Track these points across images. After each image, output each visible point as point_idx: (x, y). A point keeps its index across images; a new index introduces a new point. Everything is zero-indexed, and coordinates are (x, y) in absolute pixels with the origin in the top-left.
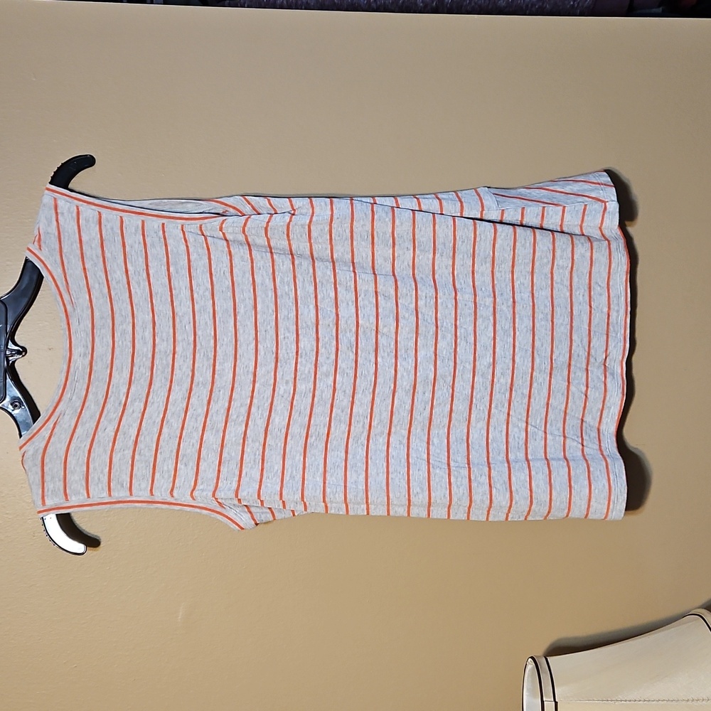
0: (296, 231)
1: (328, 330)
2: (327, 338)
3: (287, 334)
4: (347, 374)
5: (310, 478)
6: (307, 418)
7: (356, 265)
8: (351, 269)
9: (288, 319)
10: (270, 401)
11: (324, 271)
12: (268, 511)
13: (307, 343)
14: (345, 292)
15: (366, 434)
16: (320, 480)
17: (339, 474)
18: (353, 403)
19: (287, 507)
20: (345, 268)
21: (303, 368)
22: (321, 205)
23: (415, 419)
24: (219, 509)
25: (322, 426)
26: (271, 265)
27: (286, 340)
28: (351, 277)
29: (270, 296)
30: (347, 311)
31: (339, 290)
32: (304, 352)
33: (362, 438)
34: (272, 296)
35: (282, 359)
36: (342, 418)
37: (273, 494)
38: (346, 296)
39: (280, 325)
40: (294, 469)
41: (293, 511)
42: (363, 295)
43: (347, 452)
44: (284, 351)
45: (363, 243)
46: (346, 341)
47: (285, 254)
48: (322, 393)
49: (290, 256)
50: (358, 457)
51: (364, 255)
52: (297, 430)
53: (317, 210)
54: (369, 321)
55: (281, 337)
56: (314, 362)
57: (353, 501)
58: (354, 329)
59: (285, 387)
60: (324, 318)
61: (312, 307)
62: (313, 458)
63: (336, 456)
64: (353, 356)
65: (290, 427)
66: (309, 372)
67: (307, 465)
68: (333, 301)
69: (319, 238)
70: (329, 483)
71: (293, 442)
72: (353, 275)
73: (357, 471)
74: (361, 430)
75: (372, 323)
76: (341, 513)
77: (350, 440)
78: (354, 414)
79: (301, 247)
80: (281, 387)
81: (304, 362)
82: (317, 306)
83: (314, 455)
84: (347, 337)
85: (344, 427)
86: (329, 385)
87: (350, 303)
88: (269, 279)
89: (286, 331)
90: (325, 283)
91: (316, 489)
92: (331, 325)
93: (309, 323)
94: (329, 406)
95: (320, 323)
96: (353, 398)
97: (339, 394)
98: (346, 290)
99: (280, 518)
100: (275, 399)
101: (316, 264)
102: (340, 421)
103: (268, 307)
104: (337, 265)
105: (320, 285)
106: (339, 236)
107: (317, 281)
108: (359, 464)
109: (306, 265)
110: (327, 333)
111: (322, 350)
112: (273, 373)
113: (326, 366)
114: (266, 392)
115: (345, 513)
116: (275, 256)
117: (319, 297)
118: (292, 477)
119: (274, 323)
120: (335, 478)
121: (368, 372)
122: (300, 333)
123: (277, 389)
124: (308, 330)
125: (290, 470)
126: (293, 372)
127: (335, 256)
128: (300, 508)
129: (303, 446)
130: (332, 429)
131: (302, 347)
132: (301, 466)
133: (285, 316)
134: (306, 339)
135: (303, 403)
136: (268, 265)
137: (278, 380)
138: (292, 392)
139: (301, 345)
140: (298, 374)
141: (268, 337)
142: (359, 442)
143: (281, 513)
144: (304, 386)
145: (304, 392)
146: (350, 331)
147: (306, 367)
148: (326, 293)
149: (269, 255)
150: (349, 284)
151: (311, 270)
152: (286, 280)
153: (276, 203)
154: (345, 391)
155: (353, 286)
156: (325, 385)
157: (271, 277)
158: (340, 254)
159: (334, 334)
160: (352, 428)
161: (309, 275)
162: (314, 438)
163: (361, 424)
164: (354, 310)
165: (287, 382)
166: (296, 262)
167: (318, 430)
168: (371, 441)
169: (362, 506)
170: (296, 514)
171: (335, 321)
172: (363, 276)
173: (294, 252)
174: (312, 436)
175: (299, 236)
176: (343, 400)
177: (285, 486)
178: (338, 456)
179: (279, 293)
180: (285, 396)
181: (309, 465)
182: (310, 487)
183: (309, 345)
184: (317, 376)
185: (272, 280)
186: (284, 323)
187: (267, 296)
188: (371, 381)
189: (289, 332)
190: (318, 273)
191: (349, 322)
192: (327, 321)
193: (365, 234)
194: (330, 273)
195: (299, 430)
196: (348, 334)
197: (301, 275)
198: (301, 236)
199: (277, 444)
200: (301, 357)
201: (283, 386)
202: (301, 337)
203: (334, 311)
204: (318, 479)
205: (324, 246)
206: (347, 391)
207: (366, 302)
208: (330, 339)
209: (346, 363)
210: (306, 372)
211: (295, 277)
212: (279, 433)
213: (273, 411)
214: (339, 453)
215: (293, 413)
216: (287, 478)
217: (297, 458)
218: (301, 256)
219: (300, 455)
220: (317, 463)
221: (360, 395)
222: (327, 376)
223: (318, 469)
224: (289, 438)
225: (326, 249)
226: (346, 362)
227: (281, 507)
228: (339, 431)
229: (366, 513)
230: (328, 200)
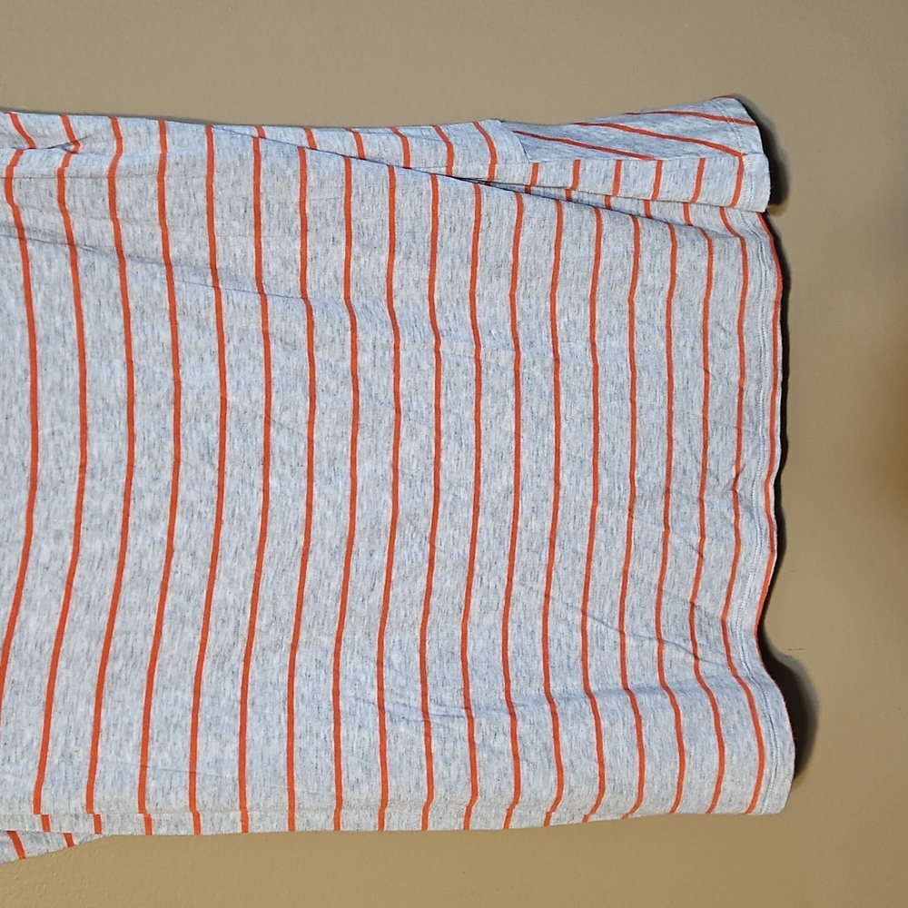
0: (80, 190)
1: (156, 416)
2: (153, 435)
3: (59, 426)
4: (200, 513)
5: (109, 757)
6: (105, 617)
7: (222, 275)
8: (210, 281)
9: (62, 390)
10: (15, 578)
11: (146, 283)
12: (7, 838)
13: (106, 445)
14: (195, 333)
15: (241, 647)
16: (132, 759)
17: (180, 745)
18: (212, 579)
19: (54, 827)
20: (194, 279)
21: (96, 503)
22: (137, 133)
23: (352, 610)
25: (140, 635)
26: (20, 265)
27: (57, 437)
28: (207, 298)
29: (18, 338)
30: (199, 376)
31: (181, 326)
32: (99, 466)
33: (234, 658)
34: (23, 336)
35: (48, 481)
36: (188, 615)
37: (16, 801)
38: (198, 341)
39: (42, 403)
40: (72, 736)
41: (68, 837)
42: (235, 339)
43: (197, 692)
44: (51, 463)
45: (235, 224)
46: (197, 440)
47: (54, 243)
48: (141, 557)
49: (67, 249)
50: (223, 702)
51: (238, 253)
52: (82, 643)
53: (129, 144)
54: (249, 395)
55: (44, 432)
56: (122, 489)
57: (210, 806)
58: (216, 415)
59: (53, 546)
60: (146, 389)
61: (119, 364)
62: (119, 709)
63: (172, 702)
64: (212, 475)
65: (65, 638)
66: (111, 511)
67: (103, 726)
68: (168, 352)
69: (136, 209)
70: (155, 768)
71: (70, 674)
72: (212, 293)
73: (218, 736)
74: (231, 639)
75: (257, 402)
76: (183, 832)
77: (207, 663)
78: (214, 605)
79: (94, 231)
80: (43, 545)
81: (99, 489)
82: (129, 362)
83: (121, 702)
84: (200, 433)
85: (192, 635)
86: (157, 539)
87: (207, 357)
88: (17, 298)
89: (58, 418)
90: (148, 310)
91: (123, 785)
92: (163, 406)
93: (113, 401)
94: (158, 588)
95: (138, 399)
96: (213, 566)
97: (181, 561)
98: (198, 327)
99: (36, 854)
100: (29, 575)
101: (128, 268)
102: (183, 621)
103: (12, 362)
104: (176, 270)
105: (138, 315)
106: (181, 207)
107: (132, 305)
108: (226, 719)
109: (104, 270)
110: (153, 423)
111: (141, 462)
112: (23, 515)
113: (151, 497)
114: (7, 559)
115: (192, 832)
116: (30, 246)
117: (135, 341)
118: (68, 757)
119: (27, 400)
120: (169, 752)
121: (248, 508)
122: (90, 421)
123: (33, 551)
124: (108, 417)
125: (61, 740)
126: (73, 511)
127: (173, 253)
128: (85, 829)
129: (95, 680)
130: (165, 639)
131: (95, 453)
132: (89, 728)
133: (53, 383)
134: (103, 437)
135: (95, 583)
136: (12, 266)
137: (36, 529)
138: (69, 558)
139: (93, 449)
140: (86, 515)
141: (14, 431)
142: (227, 666)
143: (38, 840)
144: (99, 544)
145: (99, 556)
146: (208, 417)
147: (102, 500)
148: (152, 332)
149: (15, 243)
150: (203, 314)
151: (116, 281)
152: (56, 303)
153: (32, 124)
154: (194, 554)
155: (213, 320)
156: (147, 542)
157: (22, 294)
158: (184, 248)
159: (170, 426)
160: (211, 636)
161: (112, 292)
162: (121, 661)
163: (232, 625)
164: (215, 373)
165: (58, 536)
166: (82, 262)
167: (130, 644)
168: (253, 664)
169: (232, 814)
170: (75, 842)
171: (172, 396)
172: (236, 297)
173: (76, 238)
174: (116, 658)
175: (87, 203)
176: (189, 573)
177: (47, 778)
178: (176, 702)
179: (40, 331)
180: (55, 566)
181: (108, 725)
182: (109, 778)
183: (112, 450)
184: (131, 520)
185: (22, 300)
186: (53, 399)
187: (12, 338)
188: (253, 530)
189: (63, 420)
190: (134, 288)
191: (204, 399)
192: (154, 394)
193: (241, 204)
194: (159, 287)
195: (86, 643)
196: (202, 426)
197: (94, 290)
198: (93, 203)
199: (32, 681)
200: (93, 476)
201: (48, 543)
202: (92, 432)
203: (170, 373)
204: (129, 758)
205: (147, 229)
206: (200, 554)
207: (244, 355)
208: (160, 437)
209: (196, 491)
210: (104, 511)
211: (78, 297)
212: (36, 654)
213: (23, 602)
214: (179, 693)
215: (72, 605)
216: (54, 758)
217: (81, 709)
218: (93, 249)
219: (88, 702)
220: (126, 720)
221: (229, 562)
222: (153, 518)
223: (129, 734)
224: (62, 663)
225: (152, 236)
226: (197, 488)
227: (39, 828)
228: (179, 644)
229: (239, 830)
230: (154, 125)
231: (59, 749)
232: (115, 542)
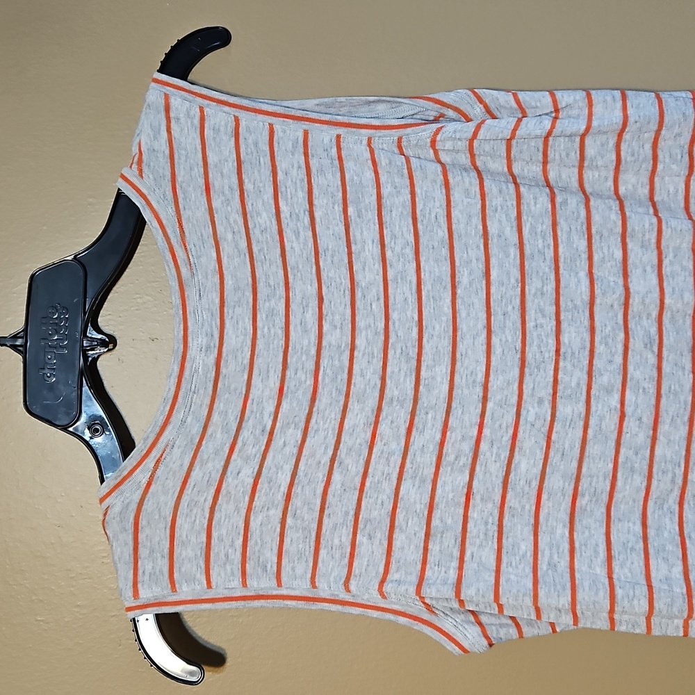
0: (559, 146)
1: (610, 314)
2: (609, 328)
3: (541, 321)
4: (644, 389)
5: (583, 569)
6: (575, 464)
7: (659, 207)
8: (651, 211)
9: (542, 294)
10: (511, 432)
11: (606, 215)
12: (510, 622)
13: (574, 336)
14: (640, 251)
15: (677, 493)
16: (601, 571)
17: (636, 564)
18: (654, 439)
19: (544, 617)
20: (640, 210)
21: (567, 379)
22: (605, 101)
24: (426, 616)
25: (601, 478)
26: (515, 203)
27: (539, 329)
28: (651, 224)
29: (512, 256)
30: (644, 283)
31: (630, 246)
32: (570, 351)
33: (671, 501)
34: (515, 255)
35: (533, 361)
36: (636, 465)
37: (521, 595)
38: (642, 257)
39: (529, 304)
40: (554, 550)
41: (552, 625)
42: (671, 256)
43: (644, 525)
44: (535, 348)
45: (674, 167)
46: (641, 333)
47: (537, 185)
48: (601, 420)
49: (547, 190)
50: (666, 534)
51: (672, 189)
52: (558, 483)
53: (597, 109)
54: (682, 299)
55: (530, 325)
56: (586, 369)
57: (665, 612)
58: (655, 314)
59: (537, 409)
60: (604, 294)
61: (583, 275)
62: (587, 533)
63: (627, 531)
64: (653, 359)
65: (547, 477)
66: (578, 384)
67: (577, 545)
68: (620, 265)
69: (599, 158)
70: (619, 580)
71: (551, 505)
72: (655, 220)
73: (665, 560)
74: (669, 487)
75: (688, 303)
76: (638, 631)
77: (651, 504)
78: (657, 459)
79: (564, 176)
80: (530, 409)
81: (569, 367)
82: (591, 273)
83: (588, 528)
84: (644, 327)
85: (639, 481)
86: (613, 407)
87: (648, 269)
88: (512, 227)
89: (540, 315)
90: (605, 233)
91: (598, 590)
92: (616, 306)
93: (578, 303)
94: (613, 444)
95: (598, 301)
96: (655, 429)
97: (630, 424)
98: (642, 247)
99: (530, 635)
100: (521, 429)
101: (592, 203)
102: (632, 470)
103: (508, 273)
104: (627, 204)
105: (598, 237)
106: (633, 155)
107: (594, 230)
108: (670, 547)
109: (574, 205)
110: (609, 321)
111: (600, 348)
112: (516, 385)
113: (608, 375)
114: (505, 417)
115: (645, 632)
116: (522, 189)
117: (596, 258)
118: (552, 566)
119: (518, 301)
120: (629, 568)
121: (681, 386)
122: (562, 317)
123: (523, 412)
124: (576, 314)
125: (547, 553)
126: (551, 384)
127: (622, 190)
128: (567, 620)
129: (569, 511)
130: (619, 483)
131: (566, 341)
132: (567, 546)
133: (537, 289)
134: (572, 329)
135: (567, 438)
136: (509, 203)
137: (525, 397)
138: (549, 418)
139: (565, 338)
140: (560, 387)
141: (509, 324)
142: (666, 507)
143: (532, 626)
144: (570, 409)
145: (570, 418)
146: (649, 315)
147: (573, 377)
148: (608, 251)
149: (512, 187)
150: (647, 236)
151: (583, 213)
152: (539, 230)
153: (527, 99)
154: (640, 419)
155: (654, 241)
156: (604, 407)
157: (515, 224)
158: (630, 187)
159: (621, 322)
160: (654, 482)
161: (579, 221)
162: (587, 498)
163: (670, 475)
164: (655, 281)
165: (541, 401)
166: (559, 199)
167: (593, 484)
168: (686, 506)
169: (676, 621)
170: (558, 630)
171: (623, 299)
172: (673, 223)
173: (552, 182)
174: (583, 495)
175: (564, 155)
176: (637, 434)
177: (540, 580)
178: (629, 531)
179: (527, 251)
180: (538, 425)
181: (581, 545)
182: (586, 584)
183: (578, 339)
184: (593, 392)
185: (515, 229)
186: (536, 301)
187: (508, 256)
188: (685, 403)
189: (544, 316)
190: (596, 218)
191: (647, 301)
192: (609, 299)
193: (679, 151)
194: (615, 217)
195: (561, 482)
196: (645, 322)
197: (566, 220)
198: (568, 155)
199: (523, 508)
200: (565, 359)
201: (533, 407)
202: (564, 326)
203: (621, 281)
204: (598, 570)
205: (603, 173)
206: (645, 419)
207: (677, 268)
208: (613, 329)
209: (641, 371)
210: (573, 384)
211: (554, 225)
212: (527, 488)
213: (517, 449)
214: (631, 525)
215: (552, 454)
216: (543, 566)
217: (559, 531)
218: (564, 189)
219: (564, 526)
220: (594, 542)
221: (667, 427)
222: (609, 391)
223: (596, 552)
224: (544, 496)
225: (606, 178)
226: (641, 369)
227: (533, 617)
228: (629, 488)
229: (681, 634)
230: (618, 94)
231: (546, 559)
232: (581, 407)
